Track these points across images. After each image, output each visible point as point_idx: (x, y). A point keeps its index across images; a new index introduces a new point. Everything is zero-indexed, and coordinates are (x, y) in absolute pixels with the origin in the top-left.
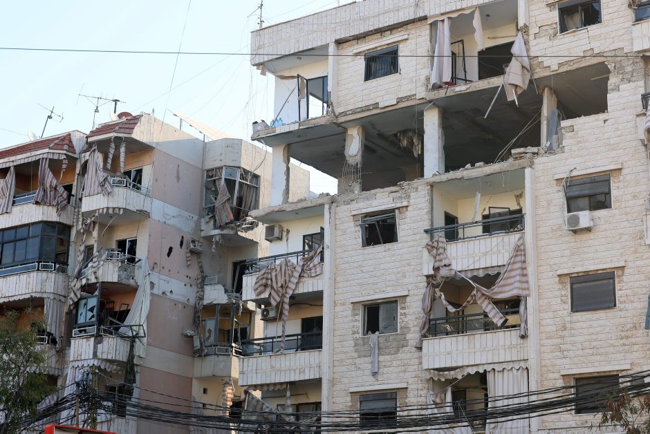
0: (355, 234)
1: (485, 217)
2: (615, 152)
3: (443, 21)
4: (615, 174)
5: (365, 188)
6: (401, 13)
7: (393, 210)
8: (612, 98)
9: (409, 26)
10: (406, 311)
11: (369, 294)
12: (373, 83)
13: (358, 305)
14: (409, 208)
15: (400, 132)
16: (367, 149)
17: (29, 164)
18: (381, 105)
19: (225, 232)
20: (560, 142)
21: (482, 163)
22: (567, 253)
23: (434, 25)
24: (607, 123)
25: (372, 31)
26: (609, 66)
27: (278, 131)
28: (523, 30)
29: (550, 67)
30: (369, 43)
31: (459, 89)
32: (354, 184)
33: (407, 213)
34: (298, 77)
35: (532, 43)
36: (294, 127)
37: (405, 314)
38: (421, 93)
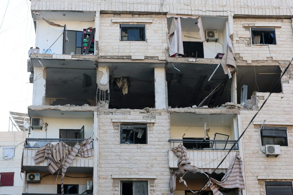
0: (115, 135)
1: (184, 138)
2: (288, 116)
3: (176, 18)
4: (289, 127)
6: (150, 7)
7: (145, 124)
9: (153, 16)
10: (154, 188)
11: (126, 174)
13: (118, 180)
14: (155, 125)
18: (133, 58)
20: (253, 104)
21: (207, 107)
22: (263, 167)
24: (283, 99)
25: (127, 12)
26: (281, 69)
27: (54, 57)
28: (231, 37)
29: (246, 61)
30: (124, 19)
31: (192, 60)
32: (103, 102)
33: (154, 127)
34: (65, 27)
35: (235, 45)
36: (68, 57)
37: (154, 190)
38: (162, 57)
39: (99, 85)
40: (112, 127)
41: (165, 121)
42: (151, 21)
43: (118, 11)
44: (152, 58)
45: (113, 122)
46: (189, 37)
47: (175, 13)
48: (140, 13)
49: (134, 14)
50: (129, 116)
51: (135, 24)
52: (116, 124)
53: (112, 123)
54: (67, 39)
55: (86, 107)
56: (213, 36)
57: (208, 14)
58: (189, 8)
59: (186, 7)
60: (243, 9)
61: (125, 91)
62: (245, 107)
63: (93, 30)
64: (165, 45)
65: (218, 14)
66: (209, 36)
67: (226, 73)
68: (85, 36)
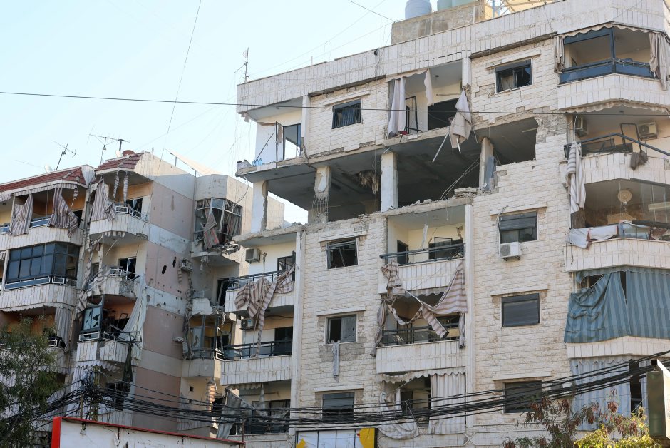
0: (322, 258)
1: (431, 246)
2: (541, 193)
3: (399, 80)
4: (541, 211)
5: (331, 219)
6: (364, 73)
7: (354, 239)
8: (539, 148)
9: (371, 84)
10: (363, 324)
11: (332, 309)
12: (340, 130)
13: (323, 318)
14: (367, 237)
15: (362, 173)
16: (333, 186)
17: (45, 192)
18: (345, 150)
19: (212, 253)
20: (495, 184)
21: (429, 200)
22: (500, 277)
23: (391, 83)
24: (534, 169)
25: (339, 87)
26: (537, 121)
27: (258, 170)
28: (466, 89)
29: (487, 121)
30: (337, 97)
31: (412, 137)
32: (322, 215)
33: (366, 241)
34: (277, 123)
35: (473, 100)
37: (362, 326)
38: (380, 140)
39: (317, 194)
40: (319, 249)
41: (380, 230)
42: (368, 92)
43: (328, 89)
44: (369, 144)
45: (321, 242)
46: (442, 95)
48: (357, 84)
49: (350, 87)
50: (340, 230)
51: (350, 101)
52: (323, 244)
53: (319, 243)
57: (436, 63)
58: (413, 60)
59: (409, 61)
60: (483, 42)
62: (487, 190)
64: (384, 123)
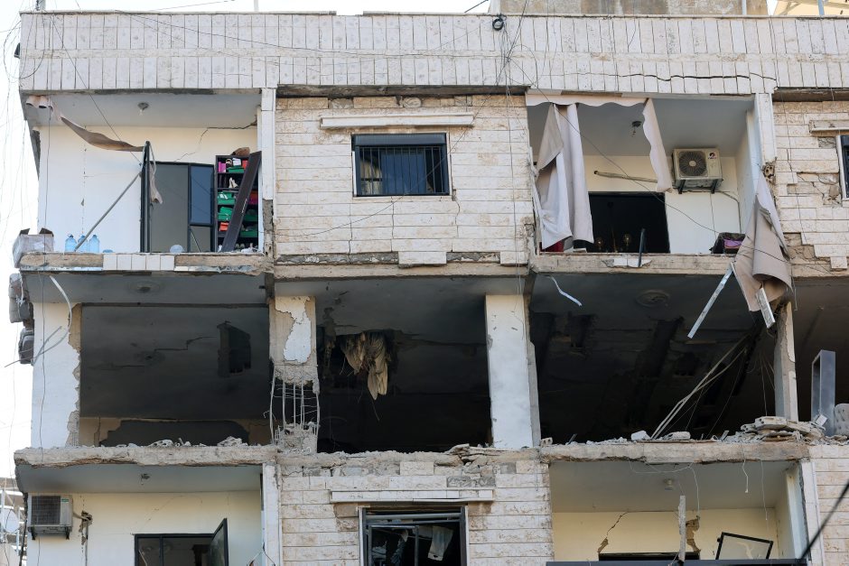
1: (603, 557)
3: (563, 108)
6: (462, 67)
7: (456, 507)
9: (475, 100)
18: (402, 260)
27: (109, 265)
28: (769, 171)
29: (827, 260)
30: (366, 114)
31: (624, 261)
32: (297, 429)
33: (489, 519)
34: (147, 149)
35: (783, 202)
36: (160, 263)
38: (514, 252)
39: (278, 366)
40: (332, 523)
41: (532, 494)
42: (468, 121)
43: (343, 87)
44: (476, 257)
45: (337, 504)
46: (612, 176)
47: (558, 86)
48: (428, 91)
49: (405, 96)
50: (396, 478)
51: (409, 132)
52: (346, 511)
53: (331, 508)
54: (155, 194)
55: (234, 450)
56: (701, 170)
57: (678, 87)
58: (609, 67)
59: (597, 65)
60: (807, 67)
61: (379, 386)
62: (830, 433)
63: (254, 160)
64: (524, 210)
65: (717, 87)
66: (685, 170)
67: (752, 308)
68: (224, 180)
